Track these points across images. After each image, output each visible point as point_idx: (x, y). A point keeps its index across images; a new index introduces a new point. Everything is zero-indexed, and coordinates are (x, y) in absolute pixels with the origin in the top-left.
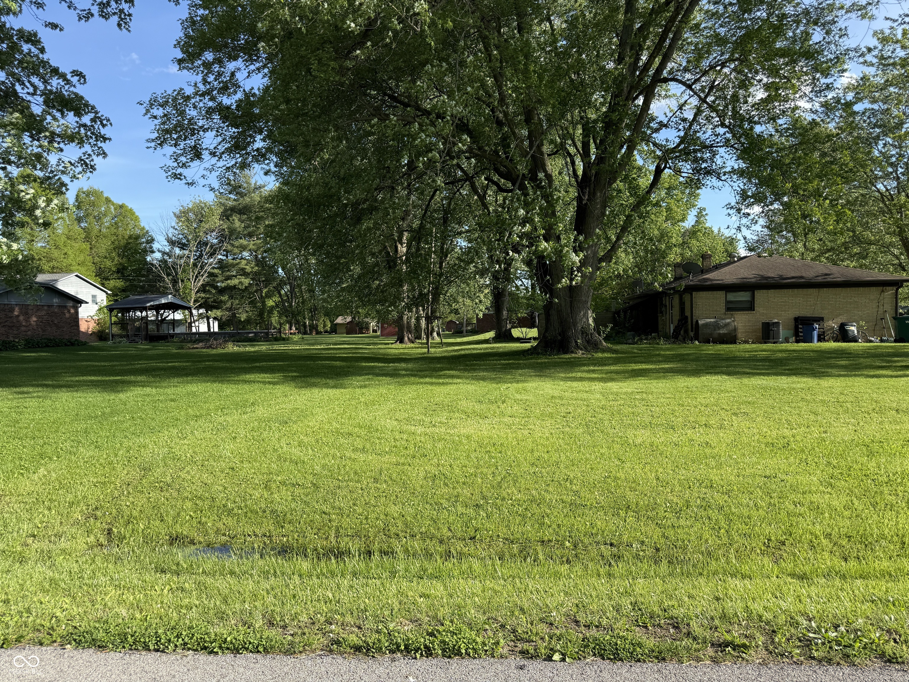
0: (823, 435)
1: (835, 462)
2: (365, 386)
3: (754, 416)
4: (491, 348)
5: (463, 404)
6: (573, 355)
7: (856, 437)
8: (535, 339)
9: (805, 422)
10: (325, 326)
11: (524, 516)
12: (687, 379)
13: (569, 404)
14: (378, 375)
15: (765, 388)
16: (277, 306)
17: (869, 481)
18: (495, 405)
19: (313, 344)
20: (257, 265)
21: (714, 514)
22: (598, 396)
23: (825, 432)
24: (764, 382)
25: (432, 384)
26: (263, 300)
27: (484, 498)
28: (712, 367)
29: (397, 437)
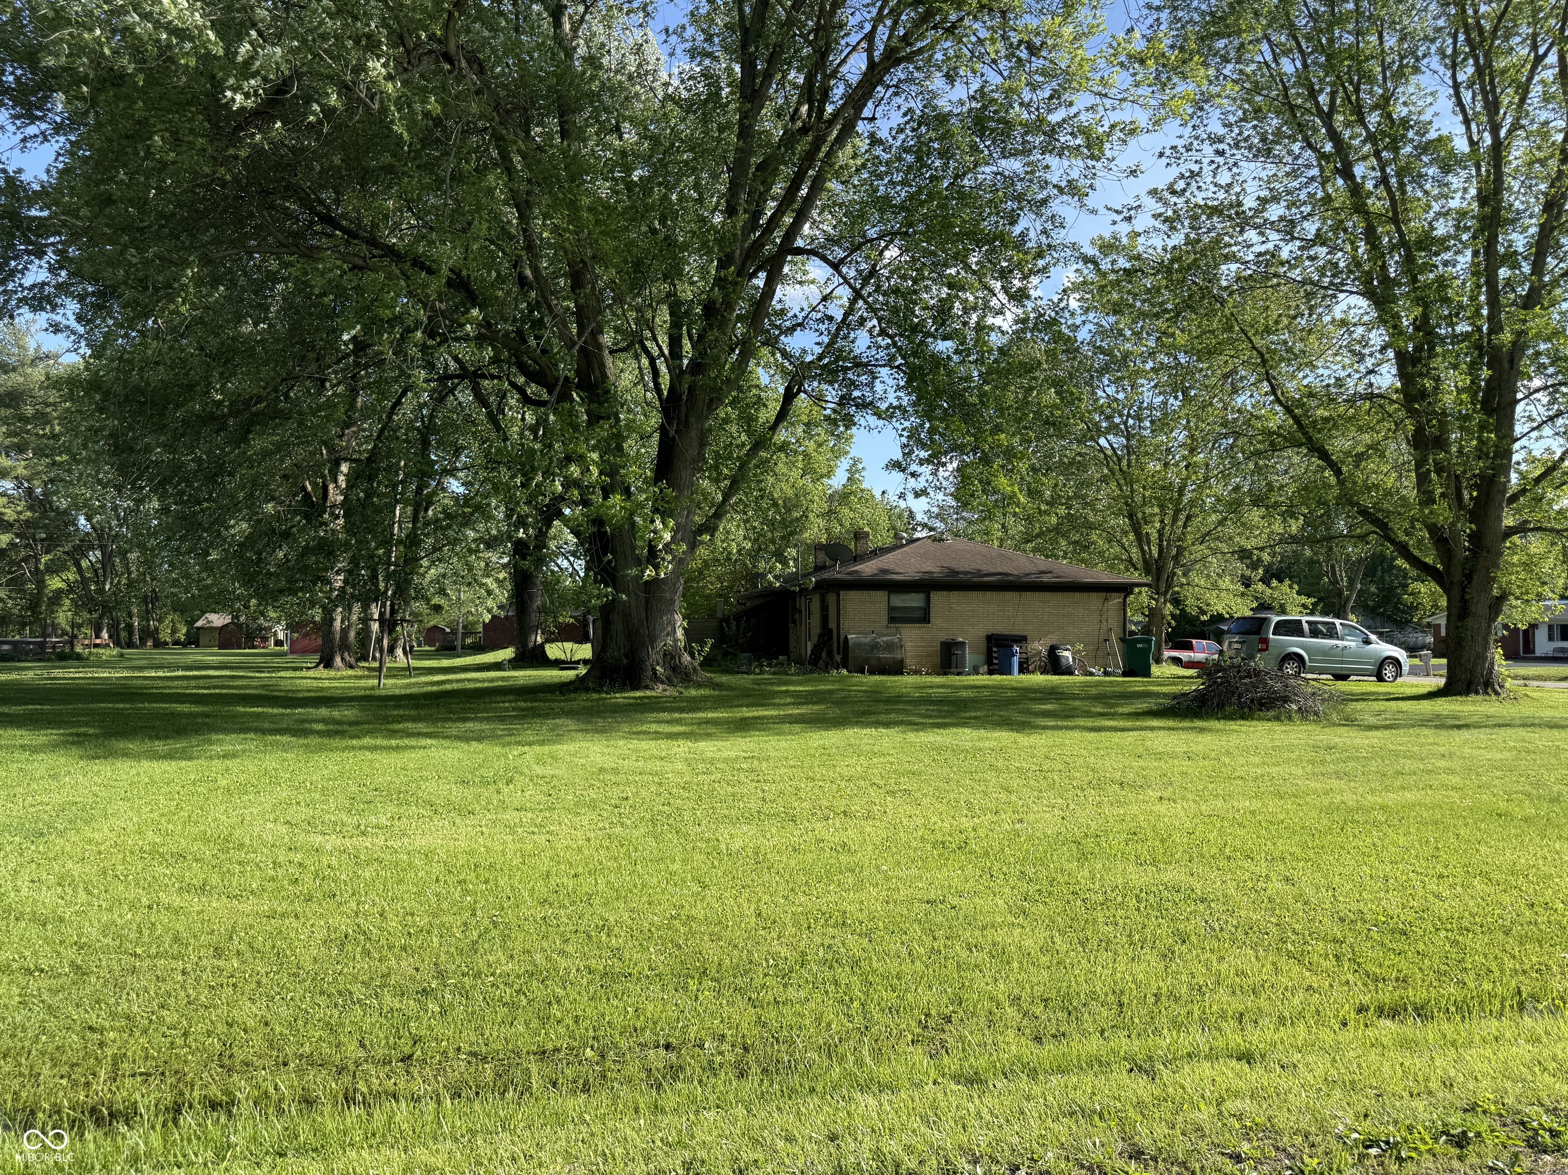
0: (1018, 826)
1: (1030, 871)
2: (234, 755)
3: (918, 795)
4: (502, 679)
5: (430, 788)
6: (648, 693)
7: (1063, 829)
8: (585, 662)
9: (992, 806)
10: (174, 631)
11: (512, 1006)
12: (825, 734)
13: (628, 783)
14: (264, 732)
15: (939, 749)
16: (71, 590)
17: (1079, 903)
18: (492, 788)
19: (141, 668)
20: (31, 508)
21: (843, 974)
22: (680, 766)
23: (1021, 821)
24: (939, 738)
25: (373, 749)
26: (39, 578)
27: (441, 975)
28: (864, 713)
29: (281, 859)
